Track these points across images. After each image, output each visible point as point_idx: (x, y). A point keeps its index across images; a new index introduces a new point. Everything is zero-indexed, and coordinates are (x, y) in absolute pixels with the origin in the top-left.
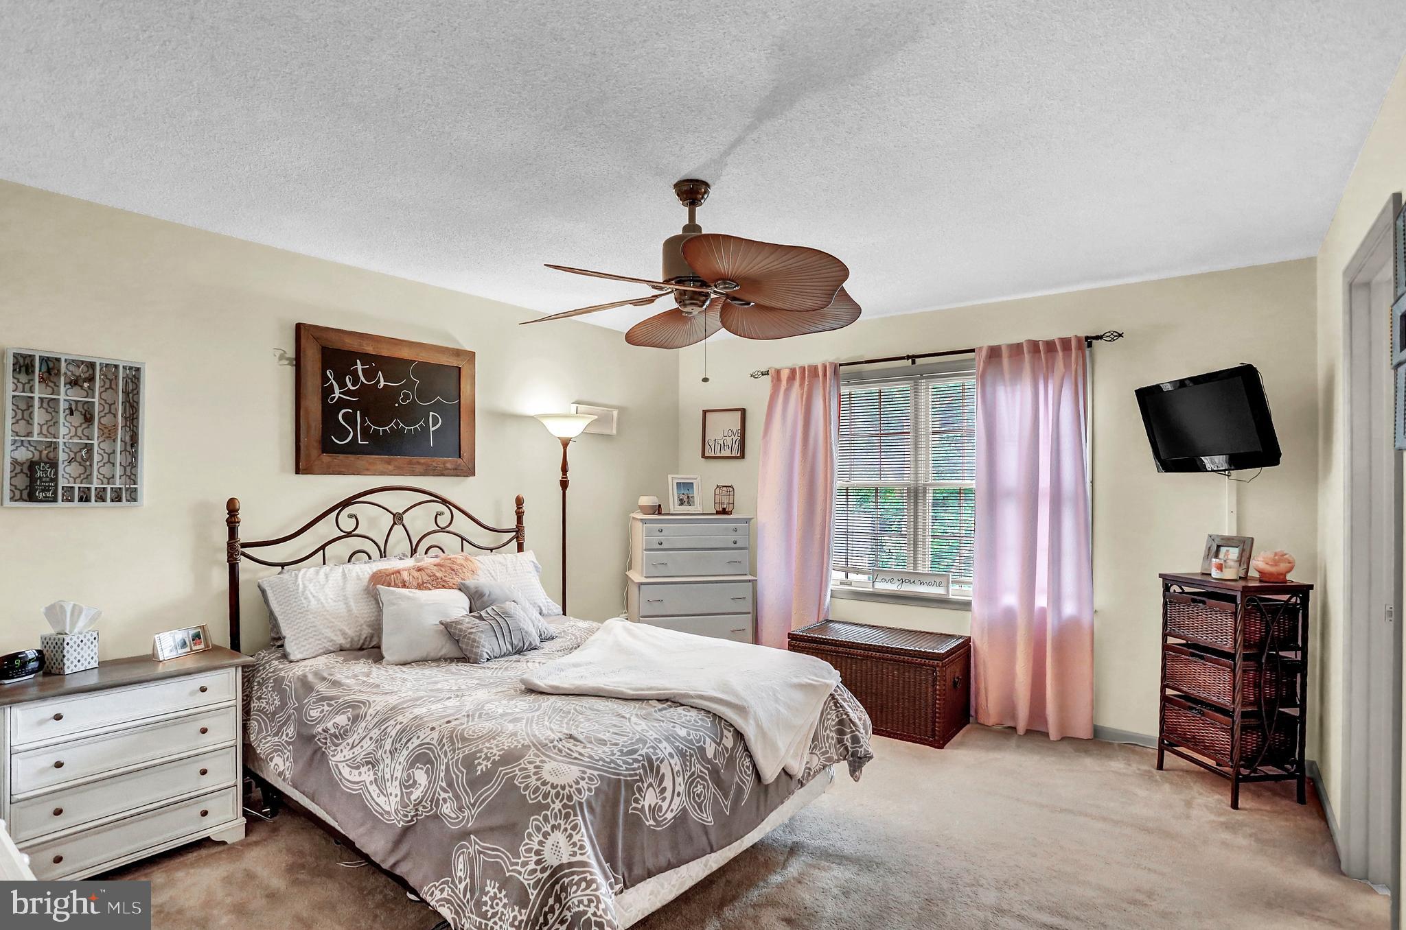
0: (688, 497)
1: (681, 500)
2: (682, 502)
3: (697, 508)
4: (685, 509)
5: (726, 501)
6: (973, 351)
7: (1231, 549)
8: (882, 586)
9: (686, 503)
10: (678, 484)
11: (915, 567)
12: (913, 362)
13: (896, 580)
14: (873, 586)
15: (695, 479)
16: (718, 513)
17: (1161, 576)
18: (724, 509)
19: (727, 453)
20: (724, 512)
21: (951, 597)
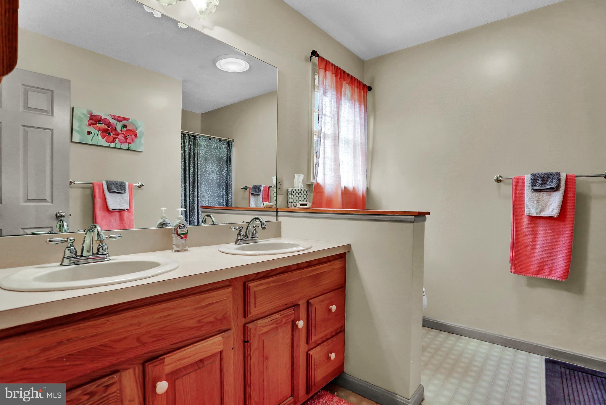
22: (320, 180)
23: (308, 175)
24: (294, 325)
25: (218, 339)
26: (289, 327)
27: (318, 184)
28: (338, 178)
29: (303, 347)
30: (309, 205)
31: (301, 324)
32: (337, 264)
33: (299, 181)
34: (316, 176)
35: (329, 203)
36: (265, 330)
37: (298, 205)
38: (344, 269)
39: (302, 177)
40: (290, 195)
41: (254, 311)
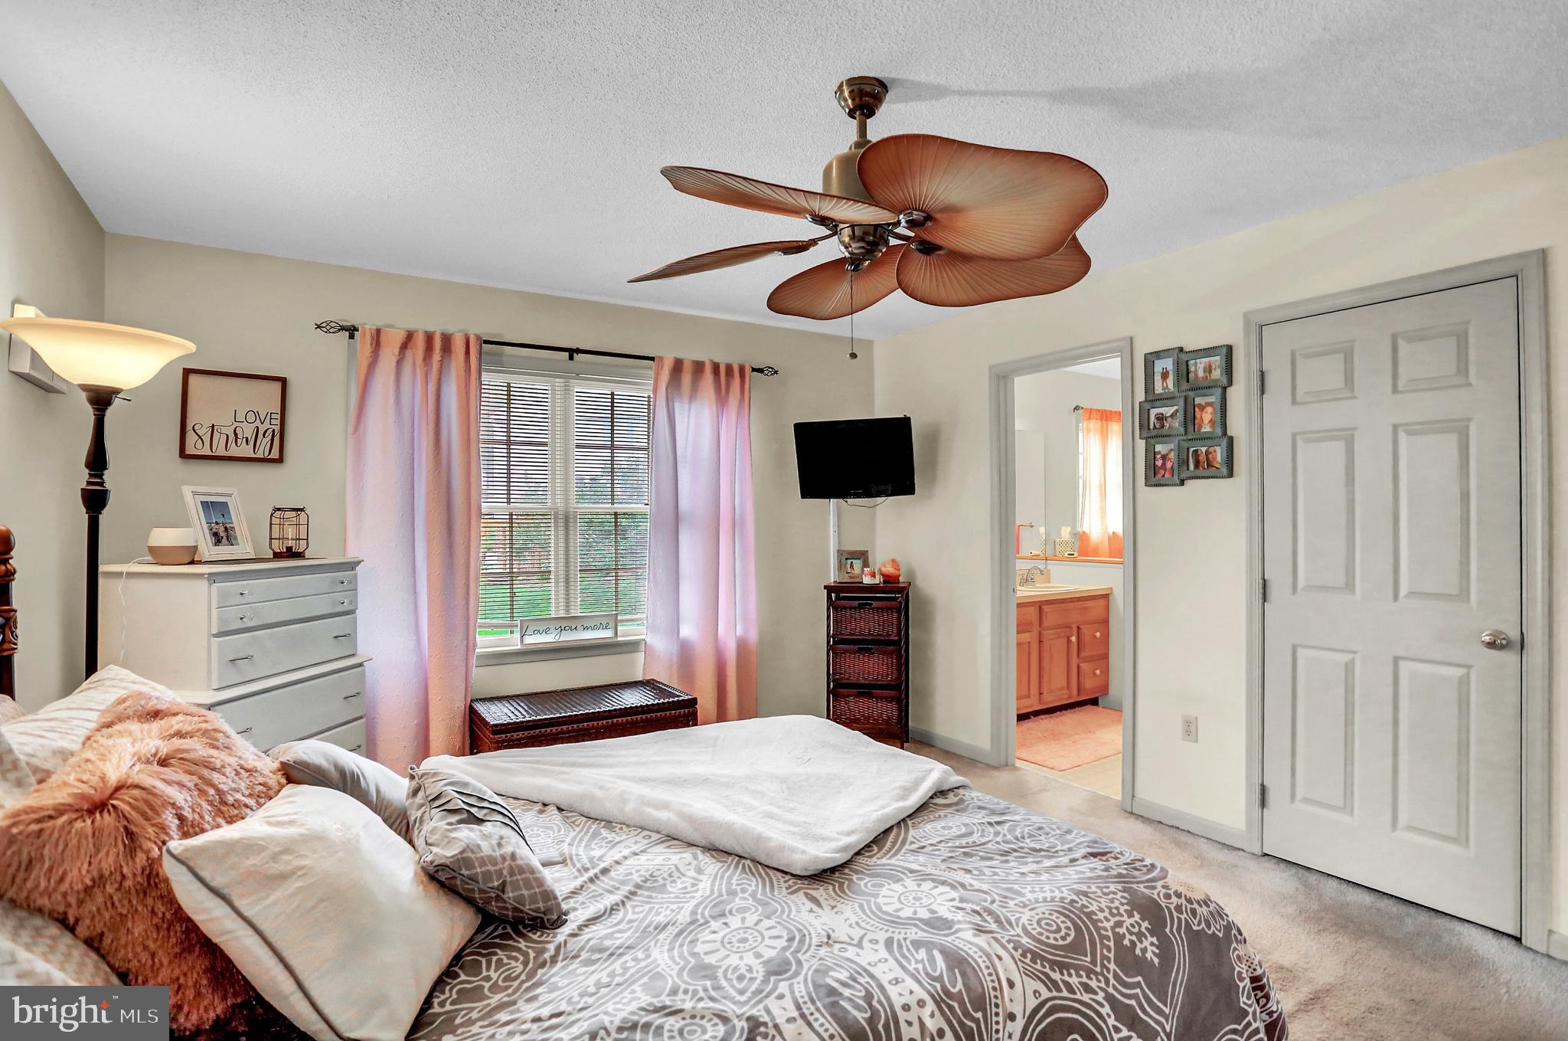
0: (226, 528)
1: (216, 534)
2: (218, 540)
3: (244, 548)
4: (225, 551)
5: (290, 533)
6: (652, 359)
7: (854, 561)
8: (533, 640)
9: (224, 540)
10: (204, 504)
11: (567, 610)
12: (571, 358)
13: (552, 628)
14: (522, 641)
15: (230, 495)
16: (278, 556)
17: (825, 587)
18: (289, 549)
19: (246, 451)
20: (291, 554)
21: (619, 639)
22: (1086, 529)
23: (1074, 526)
24: (1069, 641)
25: (1027, 634)
26: (1065, 640)
27: (1084, 532)
28: (1104, 526)
29: (1074, 661)
30: (1076, 554)
31: (1074, 639)
32: (1102, 602)
33: (1066, 533)
34: (1082, 526)
35: (1096, 552)
36: (1051, 637)
37: (1066, 555)
38: (1107, 607)
39: (1069, 529)
40: (1057, 546)
41: (1046, 623)
